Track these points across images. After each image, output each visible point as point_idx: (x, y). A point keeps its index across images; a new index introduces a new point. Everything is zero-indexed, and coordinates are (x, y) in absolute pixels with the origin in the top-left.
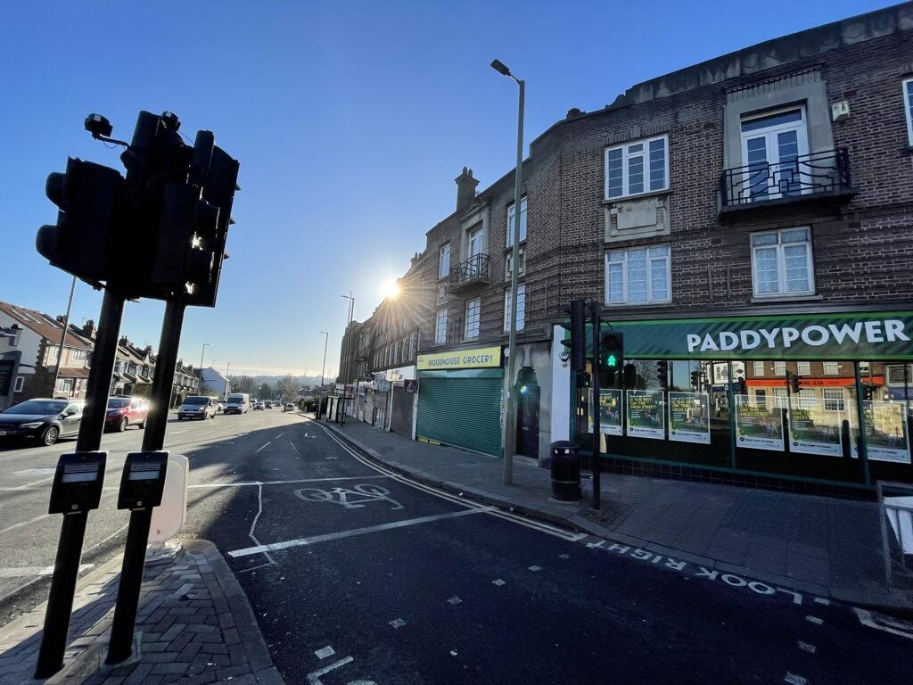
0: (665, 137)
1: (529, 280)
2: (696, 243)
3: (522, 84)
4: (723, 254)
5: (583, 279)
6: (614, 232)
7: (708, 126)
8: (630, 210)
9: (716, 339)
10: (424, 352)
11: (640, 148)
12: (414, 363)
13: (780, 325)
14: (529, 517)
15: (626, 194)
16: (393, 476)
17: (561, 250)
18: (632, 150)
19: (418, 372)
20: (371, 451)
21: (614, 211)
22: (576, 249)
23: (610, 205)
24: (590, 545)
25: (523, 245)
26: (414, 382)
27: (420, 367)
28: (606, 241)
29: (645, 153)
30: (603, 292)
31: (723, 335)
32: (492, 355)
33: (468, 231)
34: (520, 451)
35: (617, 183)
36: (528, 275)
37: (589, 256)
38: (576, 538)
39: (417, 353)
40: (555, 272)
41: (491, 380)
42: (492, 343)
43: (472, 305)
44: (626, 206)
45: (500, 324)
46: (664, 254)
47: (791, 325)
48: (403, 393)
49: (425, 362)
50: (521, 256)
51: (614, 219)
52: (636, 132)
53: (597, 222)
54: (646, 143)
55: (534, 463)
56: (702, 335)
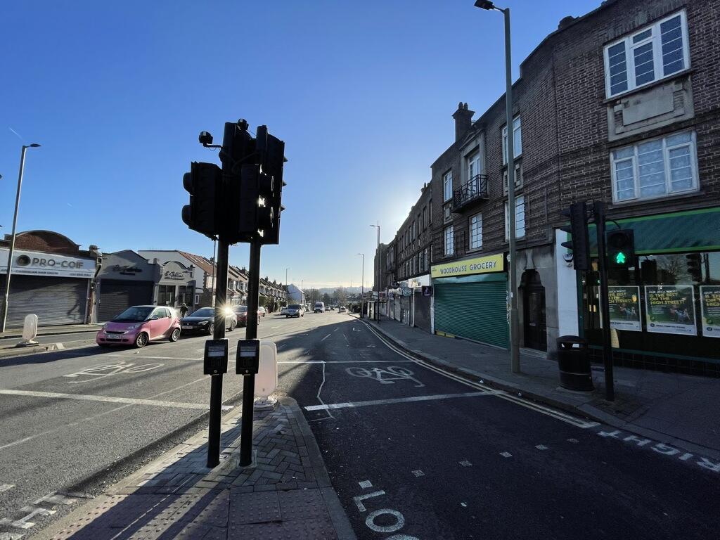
0: (682, 13)
1: (527, 192)
3: (506, 12)
5: (585, 182)
6: (619, 130)
8: (638, 102)
10: (436, 263)
11: (649, 33)
12: (429, 272)
14: (537, 402)
15: (632, 85)
16: (417, 361)
17: (558, 158)
18: (636, 40)
19: (433, 279)
20: (399, 342)
21: (617, 108)
22: (576, 154)
23: (613, 103)
24: (602, 434)
25: (519, 160)
26: (429, 287)
27: (434, 274)
28: (610, 140)
29: (656, 38)
30: (610, 191)
32: (495, 262)
33: (466, 157)
34: (528, 344)
35: (620, 79)
36: (526, 187)
37: (591, 158)
38: (586, 425)
39: (430, 265)
40: (555, 178)
41: (496, 282)
42: (494, 251)
43: (474, 220)
44: (632, 100)
45: (501, 234)
48: (422, 296)
49: (437, 271)
50: (518, 171)
51: (619, 117)
52: (641, 18)
53: (600, 120)
54: (656, 28)
55: (544, 355)
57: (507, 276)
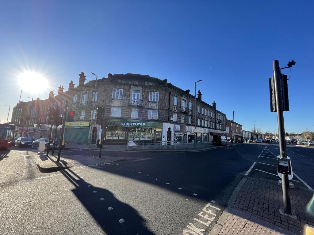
0: (122, 90)
2: (125, 108)
4: (128, 111)
6: (113, 104)
7: (128, 90)
8: (116, 101)
9: (125, 124)
11: (118, 90)
13: (133, 122)
15: (115, 98)
18: (117, 90)
19: (65, 126)
21: (113, 100)
22: (106, 106)
23: (113, 99)
25: (96, 102)
28: (111, 105)
29: (119, 91)
30: (110, 114)
31: (126, 123)
32: (87, 124)
35: (114, 95)
37: (108, 107)
42: (87, 121)
43: (83, 111)
44: (115, 100)
45: (90, 117)
46: (120, 109)
47: (134, 122)
49: (67, 124)
50: (95, 104)
51: (113, 102)
52: (118, 87)
53: (110, 102)
54: (120, 90)
56: (124, 123)
57: (90, 128)
